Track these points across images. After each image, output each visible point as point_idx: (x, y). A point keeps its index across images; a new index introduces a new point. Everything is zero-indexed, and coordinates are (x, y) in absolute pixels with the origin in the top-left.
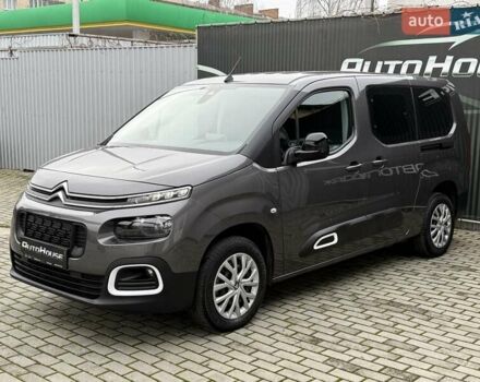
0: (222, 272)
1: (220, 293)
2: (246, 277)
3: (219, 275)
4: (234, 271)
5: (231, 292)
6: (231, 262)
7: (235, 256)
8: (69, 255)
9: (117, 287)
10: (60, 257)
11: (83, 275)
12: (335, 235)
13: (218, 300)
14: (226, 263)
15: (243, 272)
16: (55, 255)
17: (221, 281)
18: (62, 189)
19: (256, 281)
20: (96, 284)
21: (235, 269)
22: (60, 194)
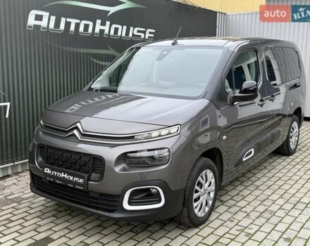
0: (198, 185)
1: (196, 200)
2: (209, 186)
3: (197, 187)
4: (203, 182)
5: (202, 198)
6: (202, 177)
7: (204, 172)
8: (89, 179)
9: (130, 203)
10: (81, 181)
11: (101, 194)
12: (253, 150)
13: (195, 205)
14: (200, 178)
15: (208, 183)
16: (76, 179)
17: (197, 191)
18: (77, 128)
19: (214, 188)
20: (112, 201)
21: (204, 181)
22: (75, 132)
